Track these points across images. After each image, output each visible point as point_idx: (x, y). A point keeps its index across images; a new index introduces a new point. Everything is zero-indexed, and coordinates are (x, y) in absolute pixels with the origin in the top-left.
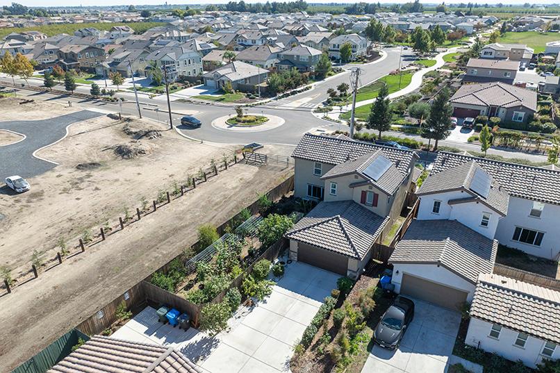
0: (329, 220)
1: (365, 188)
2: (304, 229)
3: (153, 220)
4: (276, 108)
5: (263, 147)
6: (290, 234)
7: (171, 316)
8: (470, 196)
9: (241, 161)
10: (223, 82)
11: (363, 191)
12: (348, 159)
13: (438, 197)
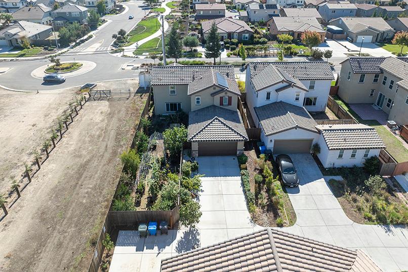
0: (212, 121)
1: (222, 94)
2: (200, 132)
3: (54, 165)
4: (77, 54)
5: (96, 85)
6: (192, 138)
7: (153, 228)
8: (288, 84)
9: (89, 100)
10: (16, 40)
11: (221, 97)
12: (194, 79)
13: (268, 90)
